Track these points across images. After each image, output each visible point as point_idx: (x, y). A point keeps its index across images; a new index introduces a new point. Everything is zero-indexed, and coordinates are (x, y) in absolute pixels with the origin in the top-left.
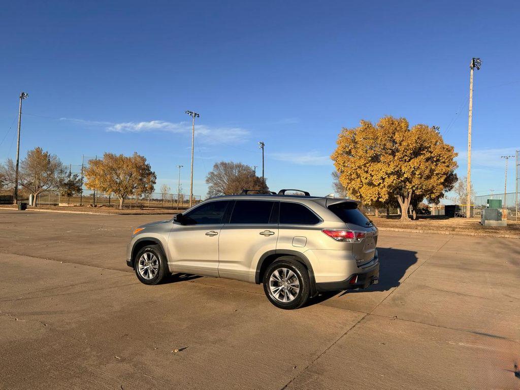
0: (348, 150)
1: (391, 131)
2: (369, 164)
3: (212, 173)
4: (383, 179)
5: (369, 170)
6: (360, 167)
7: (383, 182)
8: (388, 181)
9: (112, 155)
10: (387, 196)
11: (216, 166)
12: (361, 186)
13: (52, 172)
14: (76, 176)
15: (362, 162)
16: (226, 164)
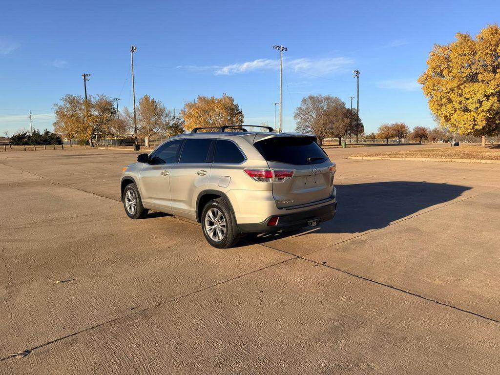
0: (439, 71)
1: (494, 42)
2: (463, 86)
3: (300, 108)
4: (480, 103)
5: (464, 92)
6: (452, 90)
7: (481, 106)
8: (486, 105)
9: (204, 98)
10: (484, 122)
11: (304, 101)
12: (453, 112)
13: (159, 116)
14: (178, 119)
15: (455, 83)
16: (313, 98)
